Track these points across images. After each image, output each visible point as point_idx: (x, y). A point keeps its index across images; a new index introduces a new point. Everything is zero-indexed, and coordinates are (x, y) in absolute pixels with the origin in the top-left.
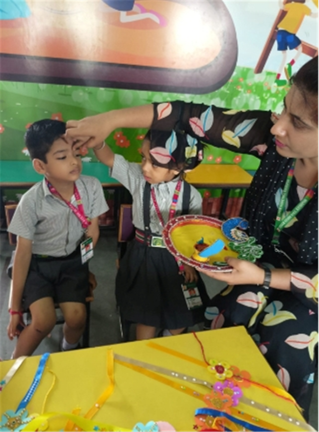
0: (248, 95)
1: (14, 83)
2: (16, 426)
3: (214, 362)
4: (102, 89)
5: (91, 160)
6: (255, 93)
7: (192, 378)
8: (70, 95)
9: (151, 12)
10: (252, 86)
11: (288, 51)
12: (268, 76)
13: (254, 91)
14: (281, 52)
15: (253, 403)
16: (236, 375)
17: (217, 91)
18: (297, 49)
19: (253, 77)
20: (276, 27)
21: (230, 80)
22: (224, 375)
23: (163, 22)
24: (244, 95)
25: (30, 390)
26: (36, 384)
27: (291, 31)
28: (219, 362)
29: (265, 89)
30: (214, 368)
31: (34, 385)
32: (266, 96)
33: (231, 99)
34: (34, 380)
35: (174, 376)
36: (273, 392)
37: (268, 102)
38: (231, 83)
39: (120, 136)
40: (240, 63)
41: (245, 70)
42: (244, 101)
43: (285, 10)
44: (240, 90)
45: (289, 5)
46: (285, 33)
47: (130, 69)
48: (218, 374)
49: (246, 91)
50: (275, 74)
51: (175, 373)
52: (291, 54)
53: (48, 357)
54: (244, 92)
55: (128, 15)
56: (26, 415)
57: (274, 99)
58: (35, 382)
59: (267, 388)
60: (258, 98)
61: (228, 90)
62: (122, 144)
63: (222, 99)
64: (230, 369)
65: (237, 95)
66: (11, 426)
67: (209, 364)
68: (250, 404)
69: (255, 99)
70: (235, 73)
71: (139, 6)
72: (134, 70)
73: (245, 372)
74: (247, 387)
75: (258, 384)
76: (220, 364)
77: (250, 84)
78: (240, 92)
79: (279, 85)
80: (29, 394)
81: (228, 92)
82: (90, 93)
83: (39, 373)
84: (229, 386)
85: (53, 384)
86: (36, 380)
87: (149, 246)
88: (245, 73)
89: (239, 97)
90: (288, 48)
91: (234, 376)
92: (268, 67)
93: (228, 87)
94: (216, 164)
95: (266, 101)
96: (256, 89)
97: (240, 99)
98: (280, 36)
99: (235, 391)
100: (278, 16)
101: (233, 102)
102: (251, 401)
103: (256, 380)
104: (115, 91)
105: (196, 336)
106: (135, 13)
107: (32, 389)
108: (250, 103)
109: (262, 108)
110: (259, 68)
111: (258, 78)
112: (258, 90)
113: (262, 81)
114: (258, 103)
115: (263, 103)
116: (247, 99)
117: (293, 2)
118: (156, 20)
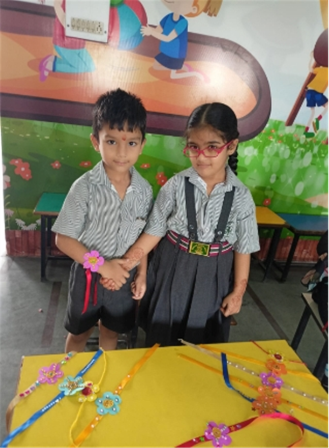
0: (279, 144)
1: (75, 126)
4: (149, 135)
6: (285, 143)
9: (198, 71)
10: (283, 137)
11: (316, 108)
12: (298, 129)
13: (285, 141)
14: (309, 108)
17: (250, 140)
18: (324, 106)
19: (284, 129)
20: (305, 87)
21: (263, 131)
24: (276, 144)
27: (319, 90)
29: (295, 140)
32: (295, 146)
33: (264, 147)
37: (297, 152)
38: (264, 134)
39: (162, 176)
40: (273, 117)
41: (277, 123)
42: (275, 150)
43: (314, 73)
44: (272, 140)
45: (317, 69)
46: (313, 93)
47: (175, 118)
49: (278, 141)
50: (304, 127)
52: (319, 110)
54: (276, 142)
55: (177, 73)
57: (302, 149)
60: (288, 147)
61: (261, 139)
63: (255, 147)
65: (268, 144)
69: (285, 148)
70: (267, 126)
71: (188, 66)
77: (281, 135)
78: (271, 142)
79: (307, 137)
81: (261, 141)
88: (277, 125)
89: (271, 146)
90: (316, 105)
92: (297, 121)
93: (261, 137)
95: (295, 150)
96: (286, 139)
97: (271, 148)
98: (309, 95)
100: (308, 77)
101: (265, 150)
104: (160, 137)
106: (184, 71)
108: (281, 152)
109: (291, 157)
110: (290, 122)
111: (289, 130)
112: (289, 141)
113: (292, 132)
114: (288, 152)
115: (292, 153)
116: (278, 148)
117: (321, 67)
118: (201, 78)
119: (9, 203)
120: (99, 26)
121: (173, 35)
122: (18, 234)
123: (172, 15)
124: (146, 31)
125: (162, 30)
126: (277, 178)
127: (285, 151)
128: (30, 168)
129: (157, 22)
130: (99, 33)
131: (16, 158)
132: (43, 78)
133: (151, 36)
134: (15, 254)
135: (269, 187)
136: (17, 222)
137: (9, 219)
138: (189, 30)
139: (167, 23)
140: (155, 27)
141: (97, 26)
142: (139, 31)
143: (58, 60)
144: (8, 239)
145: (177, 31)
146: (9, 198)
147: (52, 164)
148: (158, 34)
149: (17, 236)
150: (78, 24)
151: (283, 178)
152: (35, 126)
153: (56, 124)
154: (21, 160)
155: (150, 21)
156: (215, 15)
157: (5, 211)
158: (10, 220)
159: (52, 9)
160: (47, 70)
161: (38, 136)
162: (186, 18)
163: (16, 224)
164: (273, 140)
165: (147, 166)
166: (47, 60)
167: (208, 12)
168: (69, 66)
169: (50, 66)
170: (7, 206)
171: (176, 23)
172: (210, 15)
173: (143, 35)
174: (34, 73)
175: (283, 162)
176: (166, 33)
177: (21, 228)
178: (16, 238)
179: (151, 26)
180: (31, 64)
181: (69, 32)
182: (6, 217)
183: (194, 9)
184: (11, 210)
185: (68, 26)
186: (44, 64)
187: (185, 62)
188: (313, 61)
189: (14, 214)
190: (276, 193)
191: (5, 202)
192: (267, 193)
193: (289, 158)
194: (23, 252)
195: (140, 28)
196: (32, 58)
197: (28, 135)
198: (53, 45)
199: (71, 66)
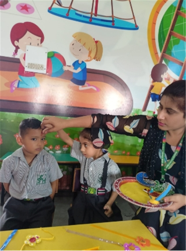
1: (28, 114)
5: (61, 152)
9: (93, 86)
12: (149, 113)
14: (153, 102)
19: (142, 113)
20: (150, 92)
23: (98, 90)
40: (135, 107)
41: (137, 110)
43: (153, 85)
45: (154, 83)
47: (83, 109)
50: (152, 112)
51: (101, 239)
55: (82, 87)
70: (132, 111)
71: (87, 84)
72: (84, 109)
87: (86, 193)
90: (157, 100)
92: (148, 109)
94: (127, 155)
98: (152, 96)
100: (150, 87)
106: (86, 86)
110: (145, 109)
117: (156, 82)
118: (95, 89)
120: (42, 66)
121: (79, 70)
123: (78, 61)
124: (65, 68)
125: (73, 68)
128: (2, 138)
129: (71, 64)
130: (42, 69)
132: (12, 91)
133: (68, 71)
135: (138, 145)
138: (87, 67)
139: (76, 64)
140: (70, 66)
141: (41, 66)
142: (62, 68)
143: (20, 82)
145: (81, 68)
147: (14, 135)
148: (72, 69)
150: (31, 65)
152: (6, 115)
153: (18, 114)
155: (67, 64)
156: (100, 60)
159: (19, 59)
160: (14, 87)
161: (7, 120)
162: (85, 62)
166: (15, 82)
167: (96, 59)
169: (16, 85)
171: (80, 64)
172: (97, 60)
173: (64, 70)
174: (8, 89)
176: (76, 68)
179: (68, 66)
180: (6, 84)
181: (26, 69)
183: (89, 58)
185: (26, 66)
186: (13, 84)
187: (86, 82)
188: (152, 80)
192: (137, 148)
195: (62, 67)
196: (7, 81)
197: (2, 120)
198: (18, 75)
199: (27, 85)
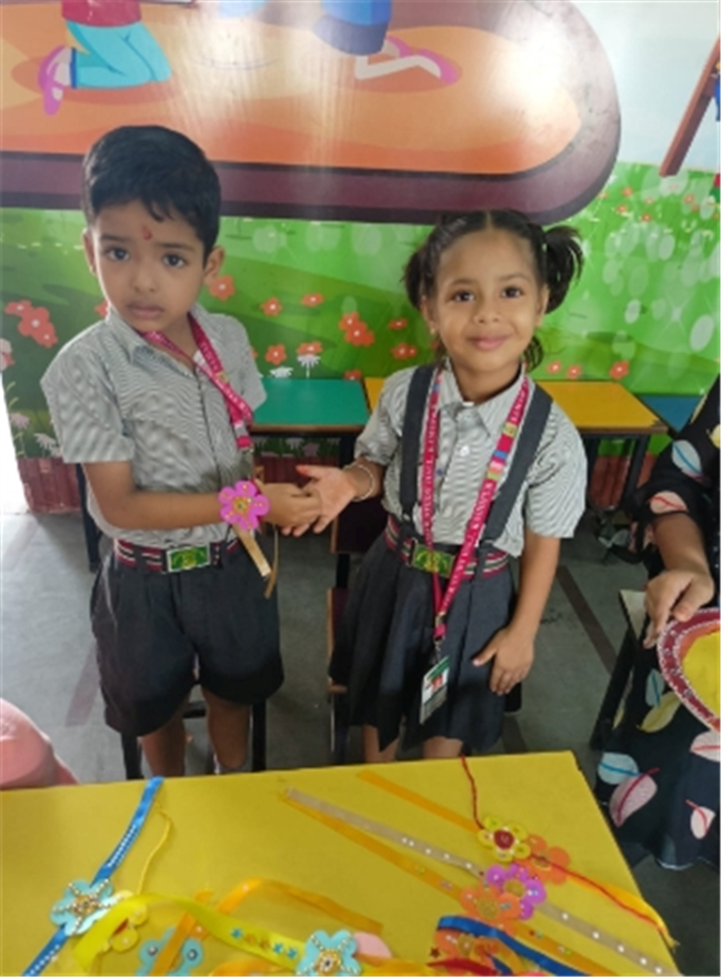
0: (644, 225)
2: (89, 911)
3: (494, 823)
4: (316, 224)
5: (292, 372)
6: (660, 221)
7: (442, 853)
8: (250, 238)
9: (424, 53)
10: (655, 204)
12: (694, 182)
13: (660, 216)
15: (565, 916)
16: (539, 854)
17: (570, 220)
19: (657, 184)
20: (713, 69)
21: (602, 194)
22: (511, 852)
23: (450, 73)
24: (636, 226)
25: (119, 846)
26: (133, 835)
28: (506, 824)
29: (685, 210)
30: (491, 836)
31: (129, 836)
32: (688, 226)
33: (605, 236)
34: (130, 827)
35: (407, 845)
36: (613, 898)
37: (694, 240)
38: (605, 200)
39: (354, 321)
40: (626, 155)
41: (637, 169)
42: (636, 240)
44: (625, 214)
48: (498, 850)
49: (640, 218)
50: (710, 175)
51: (409, 839)
53: (160, 784)
54: (636, 220)
55: (370, 62)
56: (109, 891)
57: (707, 233)
58: (132, 831)
59: (603, 890)
60: (668, 231)
61: (595, 216)
62: (356, 338)
64: (527, 841)
65: (617, 228)
66: (80, 910)
67: (481, 827)
68: (561, 920)
69: (662, 235)
70: (612, 179)
71: (397, 42)
73: (559, 852)
74: (559, 881)
75: (583, 879)
76: (506, 829)
77: (649, 201)
78: (625, 219)
80: (118, 853)
81: (596, 220)
82: (291, 233)
83: (139, 814)
84: (518, 876)
85: (165, 836)
86: (134, 827)
87: (407, 564)
88: (638, 176)
89: (623, 231)
91: (533, 856)
92: (693, 160)
93: (597, 208)
94: (570, 380)
95: (688, 237)
96: (663, 211)
97: (625, 234)
99: (529, 887)
101: (608, 242)
102: (561, 912)
103: (581, 871)
104: (342, 227)
105: (465, 766)
106: (388, 58)
107: (123, 844)
108: (649, 244)
109: (678, 255)
110: (673, 164)
111: (668, 186)
112: (672, 214)
113: (678, 192)
114: (670, 242)
115: (681, 244)
116: (643, 235)
118: (434, 69)
119: (15, 400)
122: (45, 467)
126: (644, 310)
127: (660, 241)
128: (51, 320)
131: (18, 299)
132: (51, 106)
134: (44, 508)
135: (622, 333)
136: (39, 440)
137: (20, 434)
143: (79, 58)
144: (25, 478)
146: (13, 388)
147: (97, 309)
149: (44, 471)
151: (657, 308)
152: (50, 221)
154: (28, 303)
157: (10, 418)
158: (24, 437)
160: (59, 86)
161: (58, 245)
163: (38, 445)
164: (629, 215)
165: (318, 299)
166: (56, 60)
168: (106, 71)
169: (62, 75)
170: (12, 408)
174: (33, 96)
175: (657, 268)
177: (48, 452)
178: (41, 476)
180: (19, 74)
182: (14, 430)
184: (23, 414)
186: (48, 71)
187: (388, 33)
189: (31, 422)
190: (640, 347)
191: (8, 397)
192: (617, 348)
193: (671, 259)
194: (62, 505)
196: (21, 58)
197: (36, 244)
198: (63, 20)
199: (111, 69)
